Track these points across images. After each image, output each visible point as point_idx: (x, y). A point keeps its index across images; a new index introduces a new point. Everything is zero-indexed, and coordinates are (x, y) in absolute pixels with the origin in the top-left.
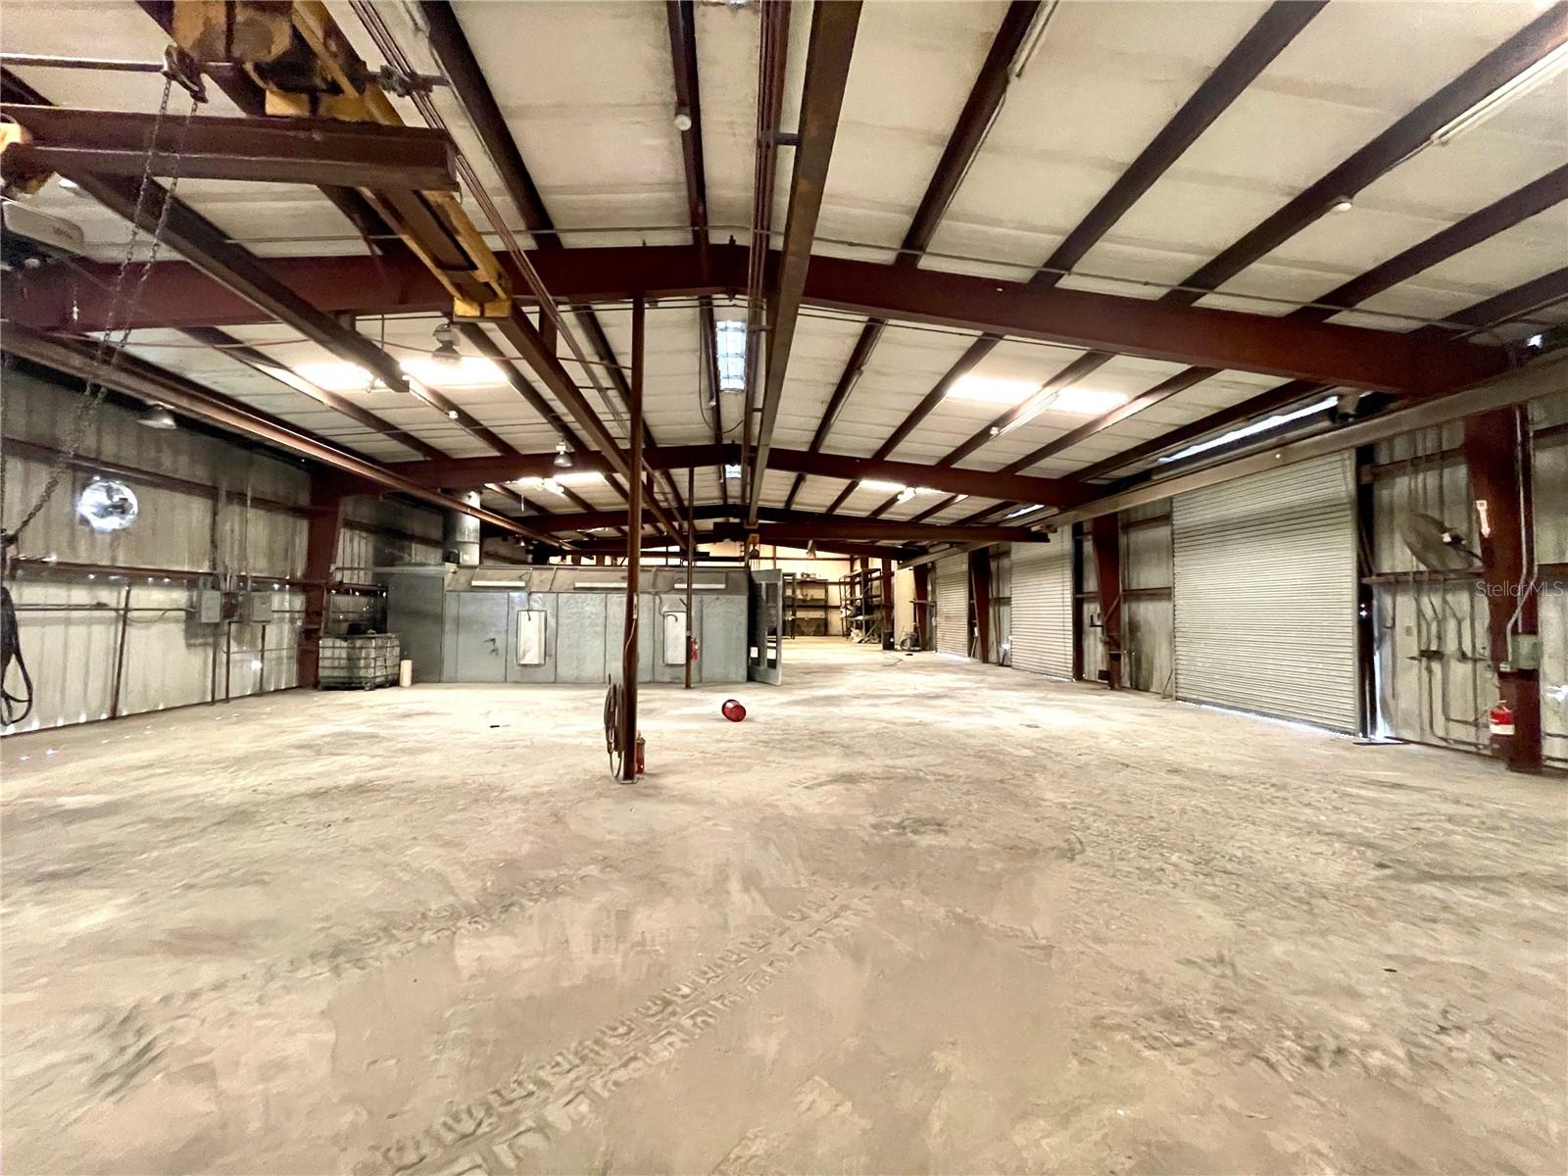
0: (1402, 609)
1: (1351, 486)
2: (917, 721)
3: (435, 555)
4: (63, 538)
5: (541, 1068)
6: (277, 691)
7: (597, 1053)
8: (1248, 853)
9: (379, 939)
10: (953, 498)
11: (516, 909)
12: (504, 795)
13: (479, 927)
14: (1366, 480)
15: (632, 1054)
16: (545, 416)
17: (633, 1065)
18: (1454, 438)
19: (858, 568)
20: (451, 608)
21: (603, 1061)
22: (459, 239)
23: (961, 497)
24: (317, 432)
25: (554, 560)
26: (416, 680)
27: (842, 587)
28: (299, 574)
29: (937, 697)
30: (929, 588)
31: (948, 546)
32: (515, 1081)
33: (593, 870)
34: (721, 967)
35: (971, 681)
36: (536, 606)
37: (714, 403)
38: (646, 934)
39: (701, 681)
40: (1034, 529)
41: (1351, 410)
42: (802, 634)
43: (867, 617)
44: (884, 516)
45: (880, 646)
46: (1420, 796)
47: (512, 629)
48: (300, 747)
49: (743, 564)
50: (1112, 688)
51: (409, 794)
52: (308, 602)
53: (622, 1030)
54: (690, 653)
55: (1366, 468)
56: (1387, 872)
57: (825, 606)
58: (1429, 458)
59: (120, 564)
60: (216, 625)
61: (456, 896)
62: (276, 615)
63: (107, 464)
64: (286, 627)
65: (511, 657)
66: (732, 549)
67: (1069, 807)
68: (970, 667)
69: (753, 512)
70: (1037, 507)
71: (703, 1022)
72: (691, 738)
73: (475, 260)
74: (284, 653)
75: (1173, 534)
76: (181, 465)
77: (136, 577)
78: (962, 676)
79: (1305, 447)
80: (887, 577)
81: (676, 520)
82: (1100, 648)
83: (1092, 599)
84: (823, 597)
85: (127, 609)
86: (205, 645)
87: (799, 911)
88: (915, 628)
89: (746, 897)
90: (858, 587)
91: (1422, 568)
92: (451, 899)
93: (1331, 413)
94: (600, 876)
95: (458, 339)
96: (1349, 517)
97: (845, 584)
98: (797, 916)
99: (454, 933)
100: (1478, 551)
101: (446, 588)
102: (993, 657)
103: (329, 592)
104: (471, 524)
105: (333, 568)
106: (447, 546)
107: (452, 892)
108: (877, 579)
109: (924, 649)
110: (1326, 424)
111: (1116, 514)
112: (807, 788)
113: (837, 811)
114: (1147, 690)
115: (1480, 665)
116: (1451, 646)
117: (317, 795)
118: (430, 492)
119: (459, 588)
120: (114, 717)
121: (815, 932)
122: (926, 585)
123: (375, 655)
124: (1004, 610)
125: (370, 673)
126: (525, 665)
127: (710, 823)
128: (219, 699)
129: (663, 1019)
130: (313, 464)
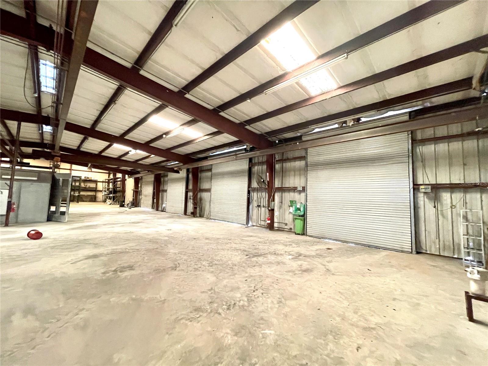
0: (255, 195)
1: (248, 167)
2: (129, 232)
8: (221, 258)
10: (150, 156)
14: (250, 166)
18: (265, 159)
19: (112, 176)
23: (153, 156)
27: (104, 183)
29: (138, 223)
30: (140, 185)
31: (147, 172)
35: (151, 217)
37: (36, 95)
40: (175, 169)
41: (248, 149)
42: (83, 201)
43: (114, 195)
44: (123, 158)
45: (119, 206)
46: (255, 238)
49: (51, 170)
50: (194, 217)
54: (9, 209)
55: (251, 163)
56: (248, 256)
57: (95, 190)
58: (260, 163)
66: (46, 163)
67: (177, 253)
68: (152, 212)
69: (57, 147)
70: (177, 162)
75: (212, 174)
78: (148, 215)
79: (240, 156)
80: (123, 181)
82: (192, 205)
83: (190, 191)
84: (95, 187)
88: (133, 199)
89: (24, 320)
90: (111, 184)
91: (258, 187)
93: (245, 149)
96: (247, 174)
100: (267, 184)
102: (160, 209)
108: (119, 181)
109: (136, 207)
110: (244, 152)
111: (198, 167)
112: (73, 263)
113: (86, 270)
114: (203, 217)
115: (266, 208)
116: (262, 205)
121: (63, 325)
122: (138, 184)
124: (165, 194)
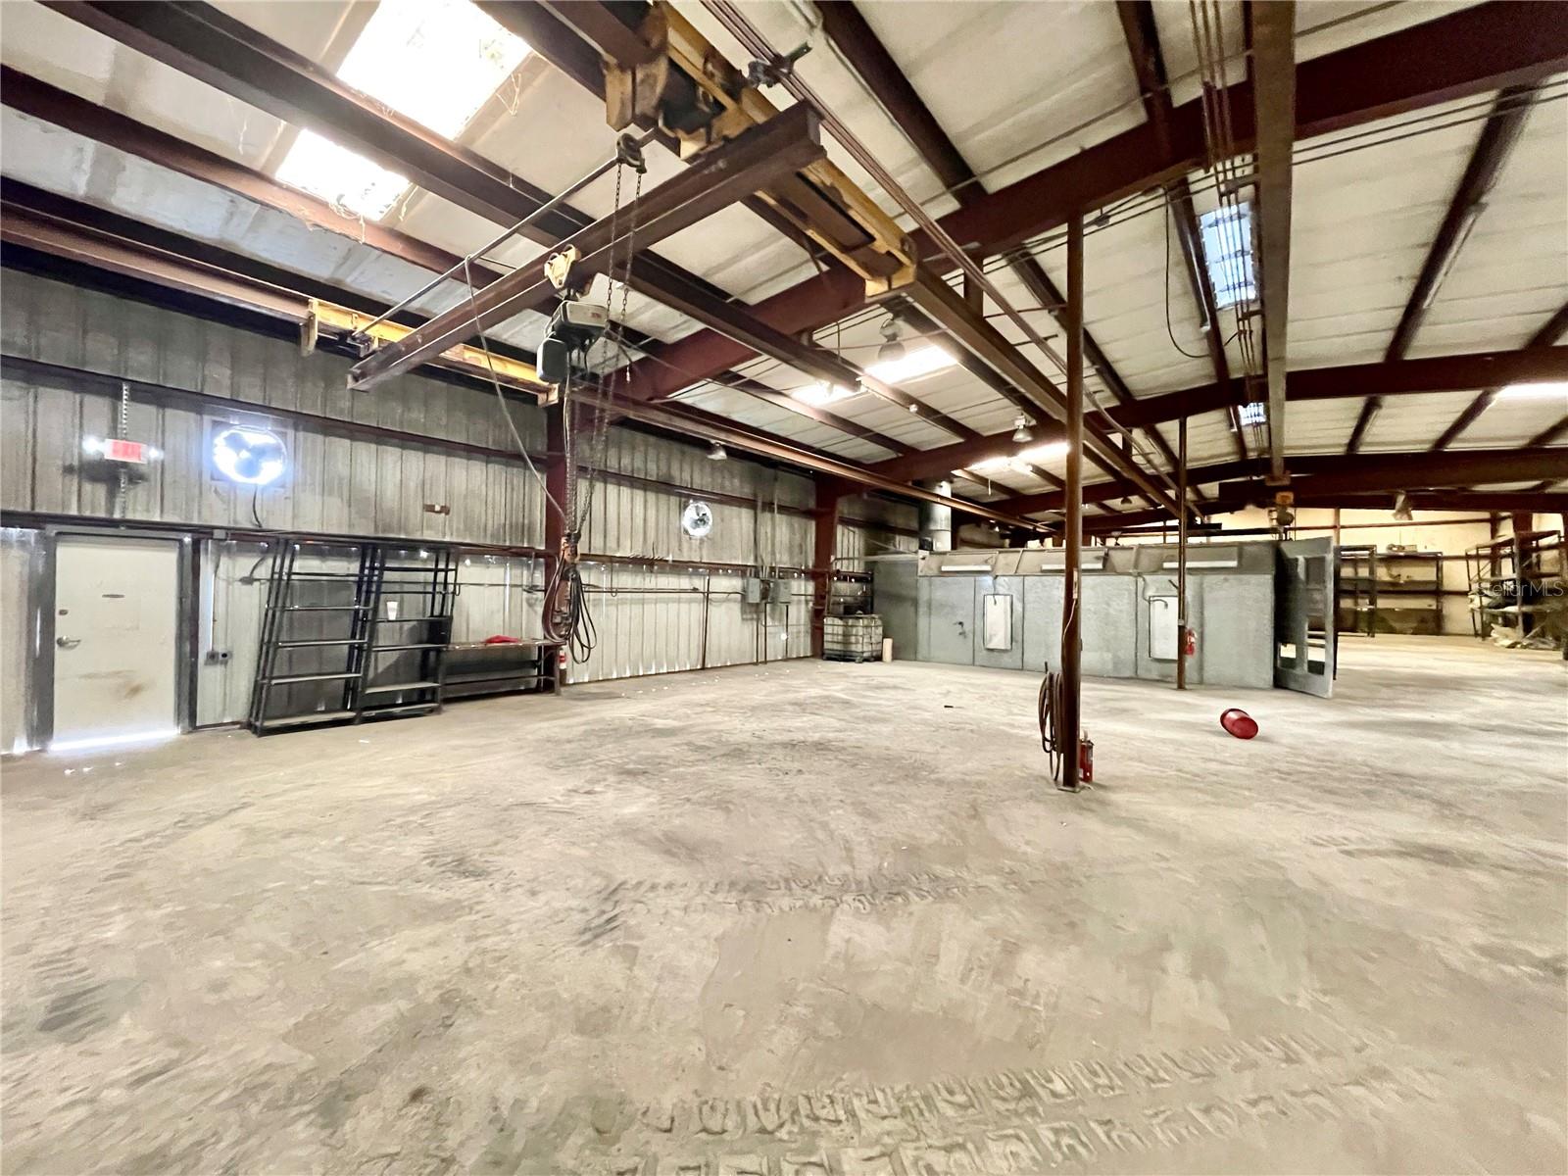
3: (914, 544)
4: (674, 544)
5: (858, 1095)
6: (799, 658)
7: (921, 1113)
9: (779, 889)
11: (899, 899)
12: (933, 776)
13: (861, 906)
15: (960, 1140)
16: (1000, 391)
17: (958, 1155)
19: (1507, 531)
20: (924, 595)
21: (925, 1127)
22: (852, 213)
24: (815, 445)
25: (1033, 544)
26: (895, 657)
27: (1473, 564)
28: (810, 565)
32: (829, 1097)
33: (992, 881)
34: (1122, 1076)
36: (1001, 590)
37: (1207, 328)
38: (1029, 984)
39: (1201, 682)
42: (1392, 631)
43: (1525, 609)
45: (1559, 654)
47: (979, 612)
48: (795, 704)
51: (854, 757)
52: (817, 589)
53: (960, 1098)
54: (1183, 647)
57: (1437, 591)
59: (704, 561)
60: (757, 604)
61: (854, 867)
62: (796, 598)
63: (696, 491)
64: (803, 606)
65: (978, 639)
69: (1278, 463)
71: (1070, 1147)
72: (1168, 750)
73: (871, 230)
74: (802, 628)
76: (736, 486)
77: (714, 569)
81: (1170, 488)
84: (1433, 578)
85: (708, 592)
86: (752, 619)
87: (1285, 1044)
89: (1192, 989)
90: (1507, 564)
92: (847, 869)
94: (1001, 891)
95: (900, 329)
97: (1478, 557)
98: (1277, 1052)
99: (838, 905)
101: (920, 574)
103: (831, 578)
104: (942, 514)
105: (833, 558)
106: (922, 534)
107: (851, 862)
108: (1550, 547)
112: (1348, 853)
113: (1401, 902)
117: (791, 745)
118: (902, 485)
119: (930, 573)
120: (703, 668)
121: (1305, 1093)
123: (865, 633)
125: (859, 648)
126: (992, 650)
127: (1163, 864)
128: (761, 661)
129: (1016, 1113)
130: (818, 475)
